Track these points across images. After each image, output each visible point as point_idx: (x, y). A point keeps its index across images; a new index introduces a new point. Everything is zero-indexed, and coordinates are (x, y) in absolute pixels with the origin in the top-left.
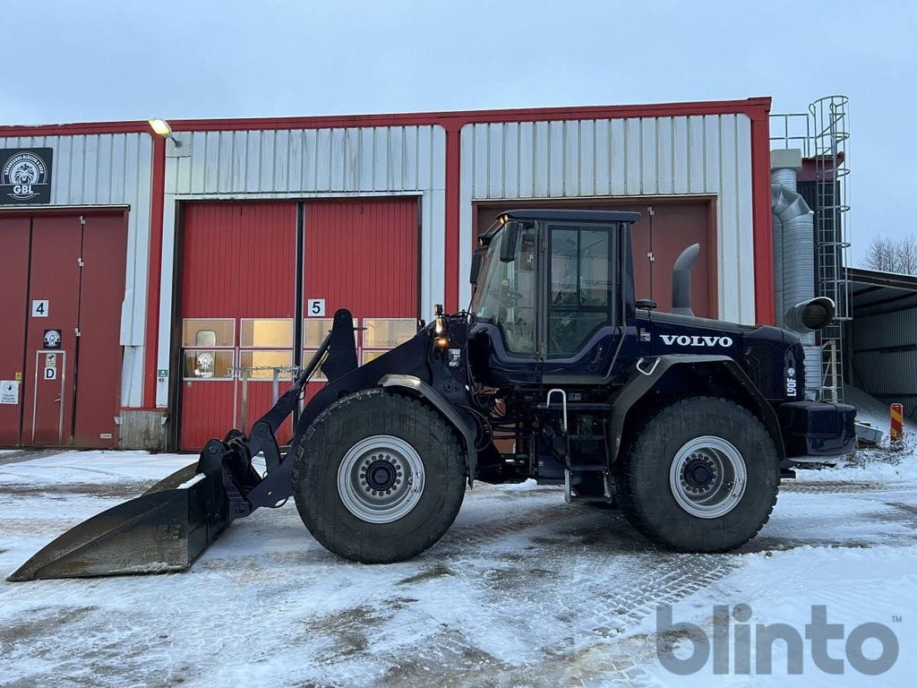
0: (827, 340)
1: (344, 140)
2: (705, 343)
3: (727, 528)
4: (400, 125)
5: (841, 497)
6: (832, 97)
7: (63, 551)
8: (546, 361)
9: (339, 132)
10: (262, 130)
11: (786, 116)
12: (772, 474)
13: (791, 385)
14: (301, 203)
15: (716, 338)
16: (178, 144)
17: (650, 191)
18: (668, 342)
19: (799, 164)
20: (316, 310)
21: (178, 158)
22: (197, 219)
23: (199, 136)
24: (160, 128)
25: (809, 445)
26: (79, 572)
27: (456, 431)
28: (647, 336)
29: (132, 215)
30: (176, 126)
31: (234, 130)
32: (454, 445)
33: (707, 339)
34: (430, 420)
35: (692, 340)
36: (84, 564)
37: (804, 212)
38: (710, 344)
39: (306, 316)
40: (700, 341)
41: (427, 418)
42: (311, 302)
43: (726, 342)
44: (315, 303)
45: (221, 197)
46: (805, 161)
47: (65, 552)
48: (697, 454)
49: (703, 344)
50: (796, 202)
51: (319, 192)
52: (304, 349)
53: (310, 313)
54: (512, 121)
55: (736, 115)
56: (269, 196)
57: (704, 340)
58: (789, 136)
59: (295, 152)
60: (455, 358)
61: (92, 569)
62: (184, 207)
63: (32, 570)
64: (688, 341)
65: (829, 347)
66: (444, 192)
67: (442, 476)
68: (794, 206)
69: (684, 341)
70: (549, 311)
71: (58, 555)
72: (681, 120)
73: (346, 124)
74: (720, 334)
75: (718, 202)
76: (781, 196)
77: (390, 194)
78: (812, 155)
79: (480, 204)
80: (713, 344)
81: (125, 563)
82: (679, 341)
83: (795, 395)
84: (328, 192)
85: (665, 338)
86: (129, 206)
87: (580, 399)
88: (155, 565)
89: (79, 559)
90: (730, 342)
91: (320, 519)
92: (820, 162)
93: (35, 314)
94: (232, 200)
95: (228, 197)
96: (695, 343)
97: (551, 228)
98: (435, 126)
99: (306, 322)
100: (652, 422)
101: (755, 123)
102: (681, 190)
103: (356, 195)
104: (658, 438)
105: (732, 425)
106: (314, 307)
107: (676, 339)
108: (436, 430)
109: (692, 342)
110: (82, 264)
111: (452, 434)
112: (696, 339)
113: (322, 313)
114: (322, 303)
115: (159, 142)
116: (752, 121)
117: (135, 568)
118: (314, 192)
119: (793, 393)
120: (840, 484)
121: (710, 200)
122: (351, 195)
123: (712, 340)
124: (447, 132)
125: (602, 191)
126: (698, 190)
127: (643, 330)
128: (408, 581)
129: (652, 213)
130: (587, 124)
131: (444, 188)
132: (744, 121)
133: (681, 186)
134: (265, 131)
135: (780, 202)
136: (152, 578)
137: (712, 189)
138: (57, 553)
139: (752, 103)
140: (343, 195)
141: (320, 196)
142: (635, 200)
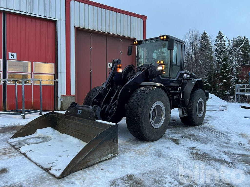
8: (171, 79)
14: (4, 12)
17: (122, 34)
20: (13, 57)
26: (86, 165)
36: (87, 162)
39: (8, 59)
42: (10, 54)
44: (12, 54)
47: (81, 159)
51: (14, 10)
52: (7, 72)
53: (10, 58)
55: (140, 19)
61: (90, 163)
66: (65, 21)
70: (172, 65)
71: (79, 160)
72: (129, 17)
74: (188, 74)
77: (45, 18)
79: (77, 28)
81: (101, 157)
84: (19, 11)
88: (110, 156)
89: (86, 160)
99: (7, 61)
102: (129, 36)
103: (31, 15)
106: (12, 55)
108: (167, 99)
113: (15, 58)
114: (15, 54)
116: (143, 21)
117: (104, 159)
118: (12, 10)
121: (135, 40)
122: (30, 14)
124: (66, 1)
126: (132, 36)
129: (121, 40)
130: (107, 11)
131: (65, 20)
137: (135, 37)
138: (79, 159)
139: (144, 16)
140: (26, 14)
141: (15, 12)
142: (119, 36)
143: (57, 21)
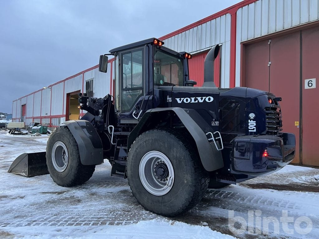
1: (197, 31)
2: (198, 101)
4: (214, 19)
8: (121, 113)
9: (195, 28)
15: (204, 98)
18: (179, 102)
28: (170, 100)
33: (199, 98)
34: (69, 137)
35: (191, 99)
40: (195, 100)
43: (209, 99)
49: (197, 101)
57: (197, 99)
60: (101, 113)
64: (189, 100)
69: (187, 100)
70: (122, 91)
73: (198, 24)
74: (207, 95)
80: (202, 101)
82: (185, 101)
83: (255, 131)
85: (178, 99)
88: (24, 174)
90: (212, 99)
96: (193, 101)
98: (227, 14)
107: (183, 99)
108: (71, 141)
109: (191, 101)
112: (193, 99)
117: (21, 174)
119: (254, 129)
123: (202, 99)
124: (231, 15)
125: (305, 20)
127: (168, 96)
131: (230, 40)
134: (176, 36)
143: (222, 45)
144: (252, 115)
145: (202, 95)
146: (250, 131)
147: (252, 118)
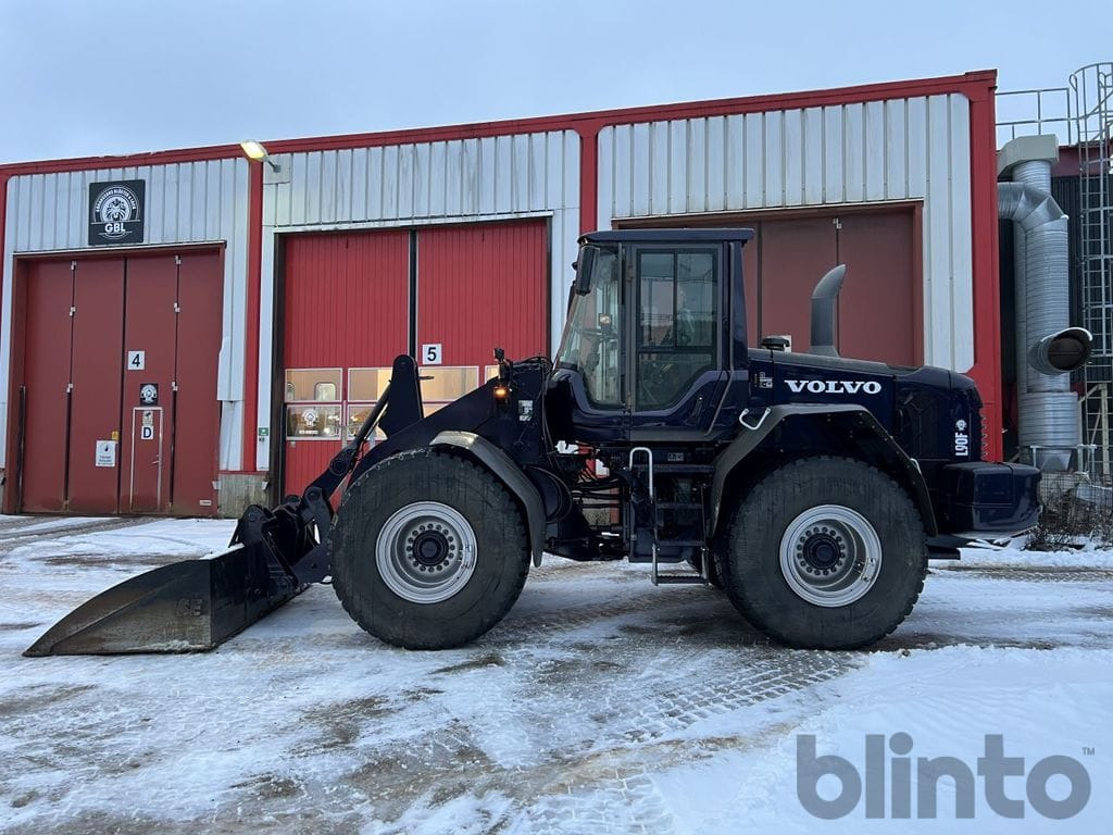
0: (1094, 385)
1: (461, 154)
2: (845, 390)
3: (855, 618)
4: (525, 133)
5: (1065, 587)
6: (1098, 65)
7: (79, 625)
8: (634, 414)
9: (455, 145)
10: (368, 147)
11: (1038, 92)
12: (916, 553)
13: (961, 442)
14: (413, 231)
15: (859, 384)
16: (276, 169)
17: (835, 199)
18: (795, 389)
19: (1054, 154)
20: (432, 356)
21: (277, 184)
22: (300, 253)
23: (299, 157)
24: (255, 151)
25: (976, 517)
27: (513, 497)
28: (767, 382)
29: (228, 251)
30: (273, 148)
31: (337, 149)
32: (512, 514)
33: (848, 384)
34: (483, 485)
35: (827, 386)
36: (102, 640)
37: (1054, 216)
38: (851, 390)
39: (421, 364)
40: (837, 387)
41: (481, 482)
42: (426, 348)
43: (872, 387)
44: (430, 349)
45: (324, 228)
46: (1063, 150)
48: (820, 527)
49: (842, 391)
50: (1043, 205)
51: (432, 217)
53: (425, 361)
54: (660, 120)
55: (949, 95)
56: (376, 225)
57: (842, 385)
58: (1042, 119)
59: (405, 172)
60: (527, 411)
61: (110, 646)
62: (284, 241)
63: (49, 645)
64: (822, 387)
65: (1098, 393)
66: (578, 210)
67: (497, 550)
68: (1041, 210)
69: (816, 387)
70: (638, 353)
71: (74, 629)
72: (876, 107)
73: (464, 134)
74: (866, 378)
75: (925, 209)
76: (1023, 197)
77: (514, 216)
78: (1074, 143)
79: (622, 223)
80: (855, 391)
81: (146, 639)
82: (811, 387)
83: (966, 454)
84: (443, 217)
85: (792, 384)
86: (226, 242)
87: (682, 459)
88: (175, 644)
89: (96, 635)
90: (878, 388)
91: (357, 597)
92: (1083, 150)
93: (131, 367)
94: (336, 230)
95: (331, 227)
96: (832, 389)
97: (640, 253)
98: (567, 131)
100: (758, 488)
101: (975, 105)
102: (875, 195)
103: (474, 219)
104: (764, 506)
105: (862, 492)
106: (430, 353)
107: (806, 385)
108: (490, 496)
109: (827, 388)
110: (178, 310)
111: (510, 501)
112: (832, 384)
113: (439, 360)
114: (438, 348)
115: (256, 168)
116: (970, 102)
117: (155, 646)
118: (427, 218)
119: (964, 451)
120: (1079, 571)
121: (914, 207)
122: (470, 219)
123: (854, 386)
124: (581, 138)
125: (774, 201)
126: (897, 194)
127: (762, 374)
128: (446, 670)
129: (839, 226)
130: (754, 118)
131: (578, 205)
132: (960, 103)
133: (876, 193)
134: (372, 148)
135: (1021, 205)
136: (172, 658)
137: (915, 193)
138: (74, 627)
139: (970, 78)
140: (460, 220)
141: (434, 221)
142: (816, 211)
143: (551, 217)
144: (961, 424)
145: (854, 377)
146: (957, 454)
147: (961, 429)
